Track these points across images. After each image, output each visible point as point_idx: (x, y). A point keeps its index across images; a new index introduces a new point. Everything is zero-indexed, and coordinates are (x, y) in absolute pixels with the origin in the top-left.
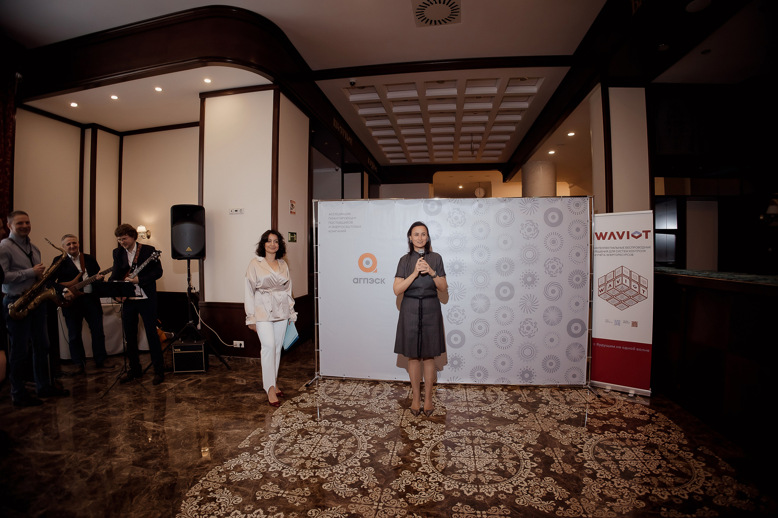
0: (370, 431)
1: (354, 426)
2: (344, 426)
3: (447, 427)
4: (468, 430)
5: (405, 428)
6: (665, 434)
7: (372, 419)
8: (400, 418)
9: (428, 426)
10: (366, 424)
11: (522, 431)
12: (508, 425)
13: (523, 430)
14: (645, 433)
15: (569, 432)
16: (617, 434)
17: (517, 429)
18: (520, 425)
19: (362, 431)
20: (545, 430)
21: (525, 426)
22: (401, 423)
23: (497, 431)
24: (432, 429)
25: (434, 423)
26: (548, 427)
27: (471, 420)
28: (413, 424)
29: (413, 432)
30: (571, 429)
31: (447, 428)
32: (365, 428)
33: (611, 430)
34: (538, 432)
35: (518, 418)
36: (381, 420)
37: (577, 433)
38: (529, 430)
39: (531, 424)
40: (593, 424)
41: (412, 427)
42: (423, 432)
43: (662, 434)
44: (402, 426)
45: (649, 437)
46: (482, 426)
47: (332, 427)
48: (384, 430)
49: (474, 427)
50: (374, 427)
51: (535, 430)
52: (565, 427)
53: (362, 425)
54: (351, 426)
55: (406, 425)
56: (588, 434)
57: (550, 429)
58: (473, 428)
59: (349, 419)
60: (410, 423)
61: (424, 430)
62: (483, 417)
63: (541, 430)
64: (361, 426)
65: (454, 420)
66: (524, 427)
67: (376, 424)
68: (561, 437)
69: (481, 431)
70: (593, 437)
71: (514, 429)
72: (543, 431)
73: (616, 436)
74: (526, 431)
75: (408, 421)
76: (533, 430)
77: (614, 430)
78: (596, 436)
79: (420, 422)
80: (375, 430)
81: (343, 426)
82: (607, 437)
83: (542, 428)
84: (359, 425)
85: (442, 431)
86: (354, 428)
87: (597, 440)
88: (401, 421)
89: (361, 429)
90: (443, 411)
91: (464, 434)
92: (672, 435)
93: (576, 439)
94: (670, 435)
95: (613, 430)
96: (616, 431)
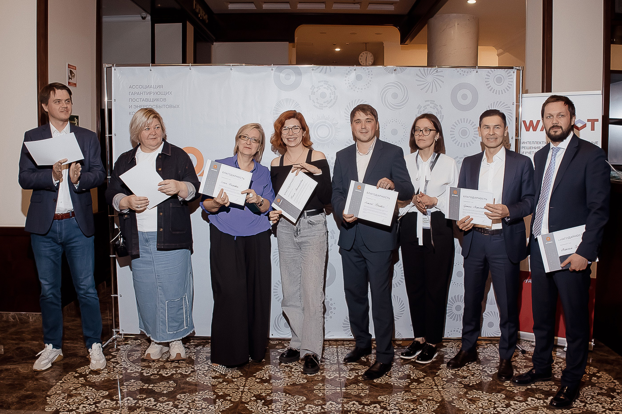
0: (196, 409)
1: (171, 403)
2: (157, 404)
3: (307, 399)
4: (338, 403)
5: (247, 403)
6: (607, 399)
7: (199, 393)
8: (240, 390)
9: (281, 400)
10: (190, 400)
11: (414, 401)
12: (395, 394)
13: (416, 400)
14: (581, 399)
15: (479, 400)
16: (543, 401)
17: (408, 399)
18: (411, 393)
19: (183, 410)
20: (446, 399)
21: (419, 394)
22: (241, 397)
23: (379, 403)
24: (286, 403)
25: (289, 394)
26: (451, 394)
27: (343, 388)
28: (259, 397)
29: (259, 408)
30: (483, 396)
31: (308, 401)
32: (188, 406)
33: (536, 396)
34: (436, 402)
35: (410, 384)
36: (212, 393)
37: (490, 401)
38: (424, 399)
39: (427, 392)
40: (513, 389)
41: (257, 402)
42: (273, 407)
43: (603, 399)
44: (243, 400)
45: (586, 403)
46: (358, 396)
47: (139, 407)
48: (217, 407)
49: (346, 398)
50: (202, 404)
51: (433, 400)
52: (474, 394)
53: (184, 402)
54: (168, 404)
55: (249, 400)
56: (504, 402)
57: (454, 397)
58: (345, 400)
59: (164, 395)
60: (255, 396)
61: (275, 405)
62: (361, 384)
63: (440, 400)
64: (182, 404)
65: (319, 390)
66: (418, 396)
67: (205, 400)
68: (468, 407)
69: (357, 403)
70: (512, 406)
71: (403, 399)
72: (443, 400)
73: (543, 404)
74: (421, 400)
75: (252, 393)
76: (430, 400)
77: (540, 396)
78: (515, 404)
79: (269, 395)
80: (203, 408)
81: (155, 405)
82: (530, 405)
83: (442, 396)
84: (180, 402)
85: (301, 405)
86: (172, 406)
87: (516, 409)
88: (242, 394)
89: (182, 408)
90: (303, 378)
91: (333, 409)
92: (616, 399)
93: (489, 409)
94: (614, 399)
95: (538, 396)
96: (543, 396)
